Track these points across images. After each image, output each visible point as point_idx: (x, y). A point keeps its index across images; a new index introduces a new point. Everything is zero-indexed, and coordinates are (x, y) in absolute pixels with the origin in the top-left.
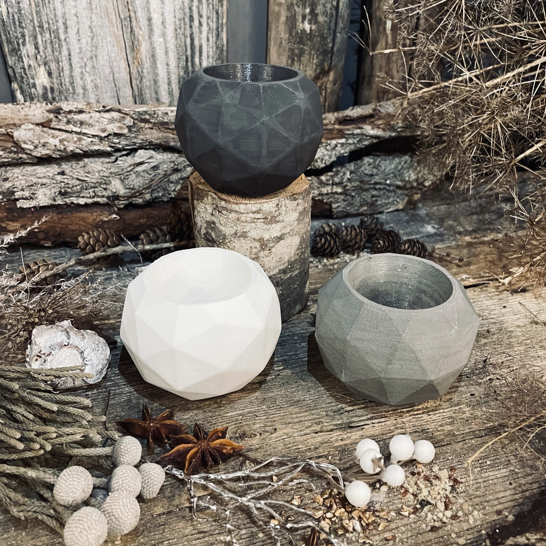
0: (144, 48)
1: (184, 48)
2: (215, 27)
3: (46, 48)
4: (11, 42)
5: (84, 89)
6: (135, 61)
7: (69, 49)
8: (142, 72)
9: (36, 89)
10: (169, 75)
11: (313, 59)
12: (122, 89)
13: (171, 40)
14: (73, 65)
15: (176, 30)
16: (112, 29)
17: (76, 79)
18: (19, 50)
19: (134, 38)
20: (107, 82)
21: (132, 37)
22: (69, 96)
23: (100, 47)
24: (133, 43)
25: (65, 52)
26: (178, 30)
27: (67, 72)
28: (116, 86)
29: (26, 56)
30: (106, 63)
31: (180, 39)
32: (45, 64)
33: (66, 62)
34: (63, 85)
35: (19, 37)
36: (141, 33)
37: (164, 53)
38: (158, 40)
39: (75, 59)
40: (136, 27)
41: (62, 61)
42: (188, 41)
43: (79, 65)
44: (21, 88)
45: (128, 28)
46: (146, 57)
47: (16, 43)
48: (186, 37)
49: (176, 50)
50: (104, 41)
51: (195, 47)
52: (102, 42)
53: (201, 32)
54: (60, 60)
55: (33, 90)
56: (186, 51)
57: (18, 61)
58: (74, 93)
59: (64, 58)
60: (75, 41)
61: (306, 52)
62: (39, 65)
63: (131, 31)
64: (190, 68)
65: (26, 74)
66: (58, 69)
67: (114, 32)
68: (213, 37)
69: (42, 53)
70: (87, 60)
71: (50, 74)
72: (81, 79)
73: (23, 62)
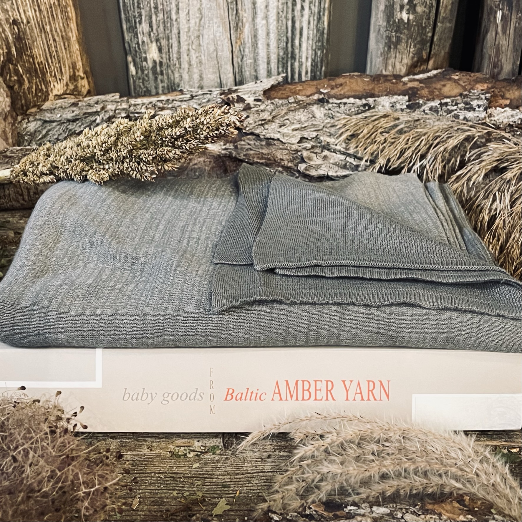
0: (247, 30)
1: (285, 30)
2: (316, 11)
3: (159, 27)
4: (129, 20)
5: (190, 65)
6: (238, 41)
7: (178, 29)
8: (244, 50)
9: (147, 63)
10: (268, 55)
11: (410, 47)
12: (223, 67)
13: (272, 23)
14: (181, 42)
15: (279, 13)
16: (218, 11)
17: (183, 55)
18: (136, 28)
19: (239, 20)
20: (210, 59)
21: (237, 18)
22: (175, 70)
23: (207, 27)
24: (237, 25)
25: (175, 31)
26: (281, 13)
27: (175, 49)
28: (218, 63)
29: (141, 33)
30: (211, 42)
31: (282, 21)
32: (157, 40)
33: (175, 40)
34: (171, 60)
35: (137, 16)
36: (246, 15)
37: (265, 34)
38: (260, 22)
39: (183, 38)
40: (242, 10)
41: (172, 39)
42: (290, 24)
43: (186, 43)
44: (134, 61)
45: (233, 11)
46: (248, 37)
47: (133, 21)
48: (287, 19)
49: (276, 31)
50: (211, 22)
51: (295, 29)
52: (209, 23)
53: (302, 16)
54: (170, 37)
55: (144, 63)
56: (287, 33)
57: (134, 37)
58: (180, 68)
59: (174, 36)
60: (185, 22)
61: (403, 41)
62: (152, 42)
63: (236, 14)
64: (290, 49)
65: (139, 48)
66: (168, 46)
67: (220, 14)
68: (314, 20)
69: (155, 31)
70: (194, 39)
71: (160, 50)
72: (188, 55)
73: (138, 38)
